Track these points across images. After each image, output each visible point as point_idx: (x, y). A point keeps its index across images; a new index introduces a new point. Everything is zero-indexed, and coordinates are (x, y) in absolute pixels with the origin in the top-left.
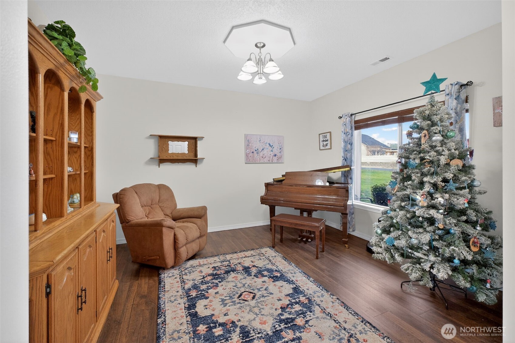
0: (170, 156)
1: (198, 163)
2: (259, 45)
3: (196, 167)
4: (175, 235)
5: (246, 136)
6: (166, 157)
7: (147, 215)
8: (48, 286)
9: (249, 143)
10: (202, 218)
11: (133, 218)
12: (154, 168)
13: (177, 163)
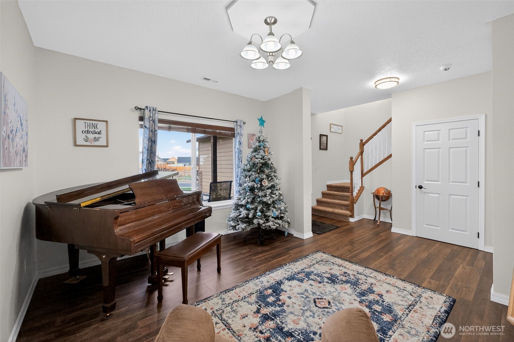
2: (269, 20)
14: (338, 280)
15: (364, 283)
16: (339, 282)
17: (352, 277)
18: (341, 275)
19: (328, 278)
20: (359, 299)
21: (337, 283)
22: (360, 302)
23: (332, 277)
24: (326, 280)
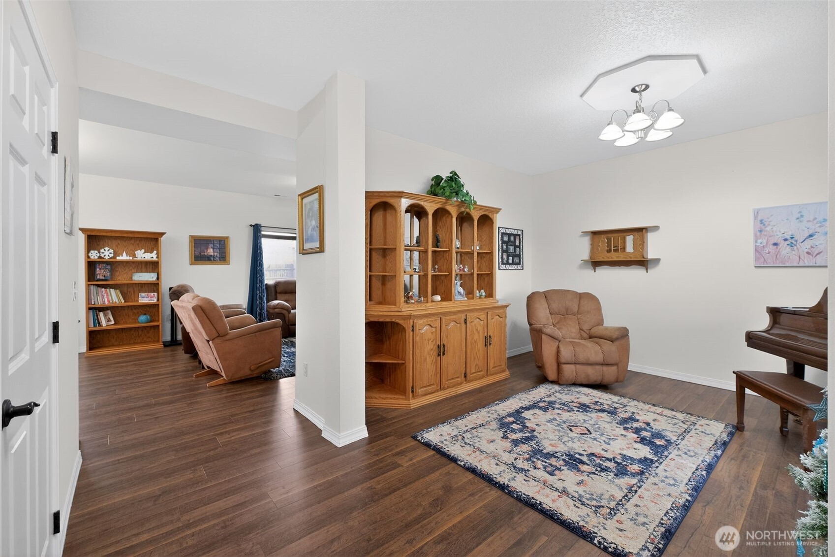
0: (609, 257)
1: (649, 266)
2: (637, 89)
3: (647, 272)
4: (558, 347)
5: (756, 213)
6: (603, 258)
7: (556, 323)
8: (413, 327)
9: (764, 225)
10: (614, 342)
11: (535, 322)
12: (589, 272)
13: (618, 267)
14: (564, 460)
15: (521, 453)
16: (562, 455)
17: (539, 464)
18: (560, 469)
19: (583, 463)
20: (535, 433)
21: (565, 453)
22: (535, 431)
23: (576, 465)
24: (585, 459)
